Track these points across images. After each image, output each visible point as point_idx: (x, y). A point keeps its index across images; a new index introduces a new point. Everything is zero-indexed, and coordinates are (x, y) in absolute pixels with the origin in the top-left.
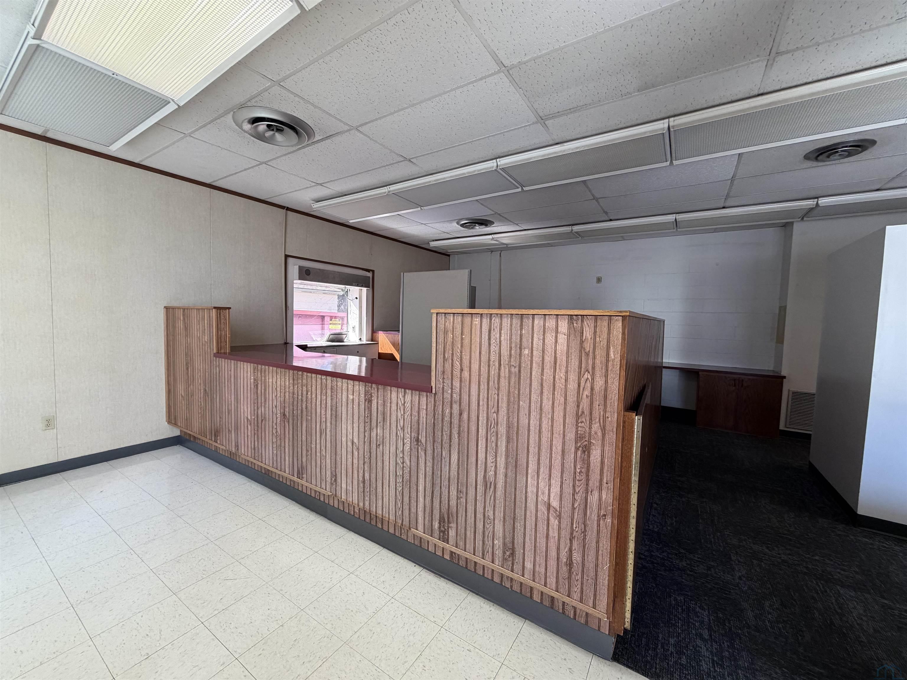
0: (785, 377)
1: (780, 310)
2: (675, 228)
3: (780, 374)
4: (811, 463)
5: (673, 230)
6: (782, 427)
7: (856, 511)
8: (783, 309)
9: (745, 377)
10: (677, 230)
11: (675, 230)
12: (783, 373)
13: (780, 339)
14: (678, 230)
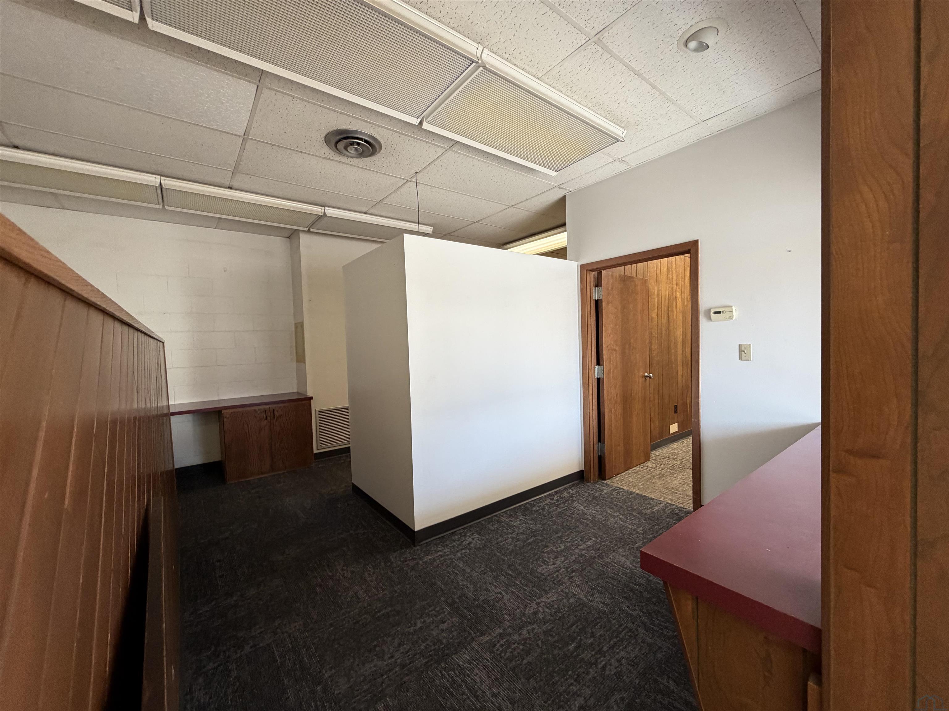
0: (311, 398)
1: (296, 327)
2: (162, 204)
3: (307, 395)
4: (355, 485)
5: (157, 206)
6: (315, 451)
7: (412, 528)
8: (299, 327)
9: (276, 405)
10: (163, 206)
11: (161, 207)
12: (309, 394)
13: (300, 358)
14: (166, 207)
